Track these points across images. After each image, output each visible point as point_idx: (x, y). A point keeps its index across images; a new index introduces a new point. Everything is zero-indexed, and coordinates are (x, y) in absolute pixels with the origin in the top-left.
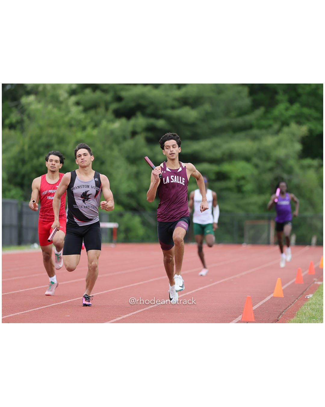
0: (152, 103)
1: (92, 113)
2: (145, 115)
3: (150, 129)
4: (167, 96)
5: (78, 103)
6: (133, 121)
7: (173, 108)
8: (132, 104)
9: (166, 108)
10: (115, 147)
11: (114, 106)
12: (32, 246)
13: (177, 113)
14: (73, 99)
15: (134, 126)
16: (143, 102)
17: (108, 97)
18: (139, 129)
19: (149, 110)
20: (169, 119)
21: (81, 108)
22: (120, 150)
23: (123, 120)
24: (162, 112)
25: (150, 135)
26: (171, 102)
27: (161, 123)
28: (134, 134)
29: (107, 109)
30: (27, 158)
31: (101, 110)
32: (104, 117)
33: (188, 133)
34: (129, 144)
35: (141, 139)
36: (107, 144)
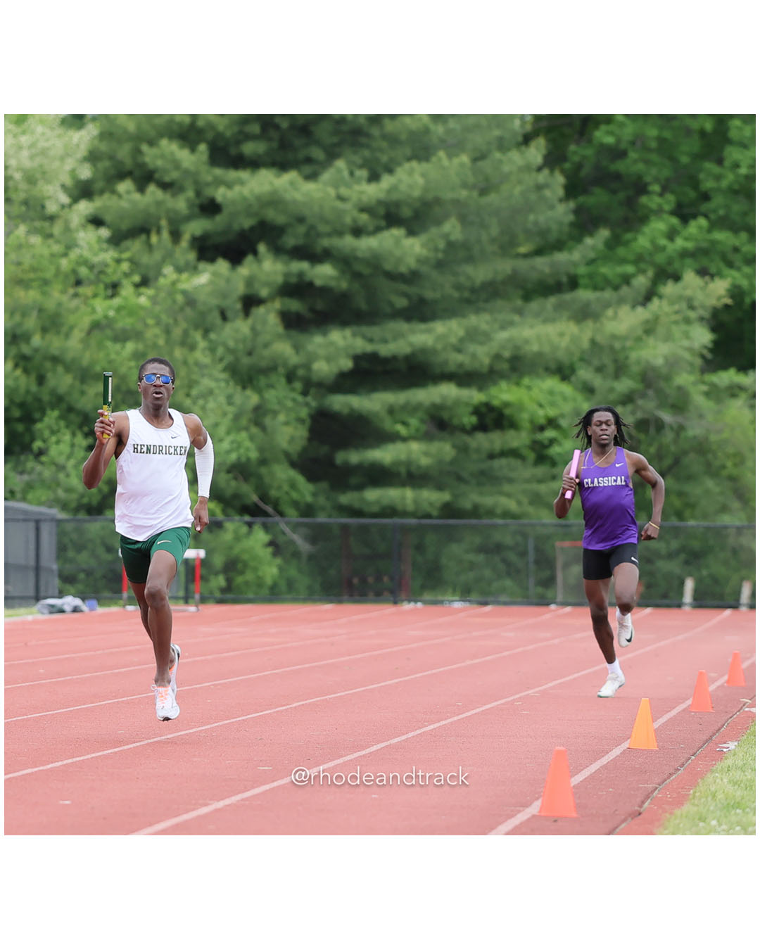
0: (301, 220)
2: (278, 250)
3: (296, 289)
4: (341, 198)
5: (97, 221)
6: (244, 270)
7: (358, 232)
8: (247, 223)
9: (340, 233)
10: (197, 336)
11: (196, 227)
13: (368, 244)
14: (85, 208)
15: (250, 282)
16: (273, 216)
17: (180, 204)
18: (264, 292)
19: (290, 241)
20: (345, 262)
21: (104, 232)
22: (212, 350)
23: (222, 265)
24: (325, 242)
25: (295, 305)
26: (351, 215)
27: (324, 273)
28: (250, 302)
29: (176, 235)
31: (161, 239)
32: (168, 257)
33: (401, 302)
34: (241, 327)
35: (269, 316)
36: (177, 332)
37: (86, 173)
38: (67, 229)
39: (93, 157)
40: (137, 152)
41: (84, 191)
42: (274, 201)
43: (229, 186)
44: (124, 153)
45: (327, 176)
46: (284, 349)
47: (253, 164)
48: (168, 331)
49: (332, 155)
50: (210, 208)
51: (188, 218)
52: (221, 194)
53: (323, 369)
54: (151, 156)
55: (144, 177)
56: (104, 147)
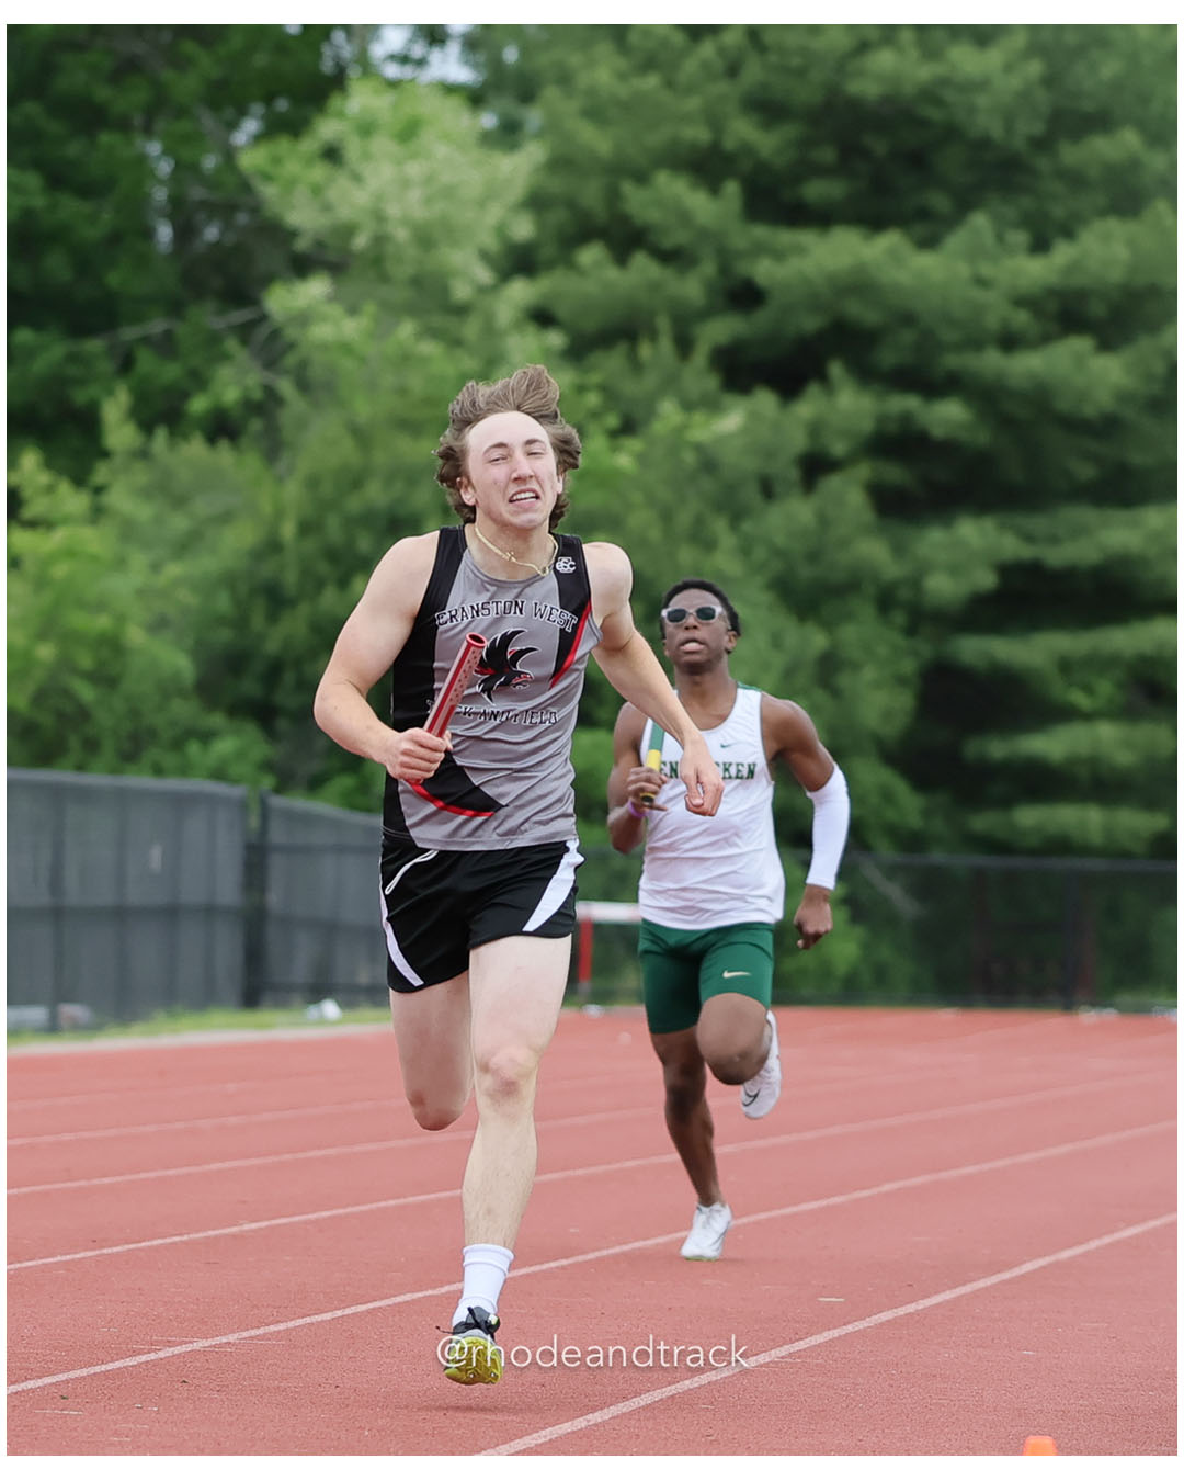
0: (908, 319)
1: (611, 363)
2: (866, 374)
3: (897, 443)
4: (981, 282)
5: (542, 317)
6: (808, 407)
7: (1010, 342)
8: (811, 323)
9: (975, 343)
10: (720, 526)
11: (719, 330)
12: (312, 1012)
13: (1027, 365)
14: (521, 292)
15: (815, 429)
16: (861, 312)
17: (691, 288)
18: (839, 448)
19: (887, 357)
20: (986, 396)
21: (556, 339)
22: (745, 550)
23: (765, 400)
24: (952, 361)
25: (895, 473)
26: (998, 312)
27: (948, 416)
28: (815, 467)
29: (684, 345)
30: (291, 578)
31: (658, 351)
32: (670, 384)
33: (1085, 472)
34: (794, 514)
35: (848, 493)
36: (684, 518)
37: (524, 229)
38: (490, 331)
39: (536, 202)
40: (613, 195)
41: (519, 262)
42: (859, 285)
43: (779, 255)
44: (591, 195)
45: (956, 241)
46: (874, 552)
47: (821, 218)
48: (667, 516)
49: (965, 204)
50: (744, 296)
51: (706, 313)
52: (764, 271)
53: (943, 587)
54: (639, 203)
55: (626, 239)
56: (556, 185)
